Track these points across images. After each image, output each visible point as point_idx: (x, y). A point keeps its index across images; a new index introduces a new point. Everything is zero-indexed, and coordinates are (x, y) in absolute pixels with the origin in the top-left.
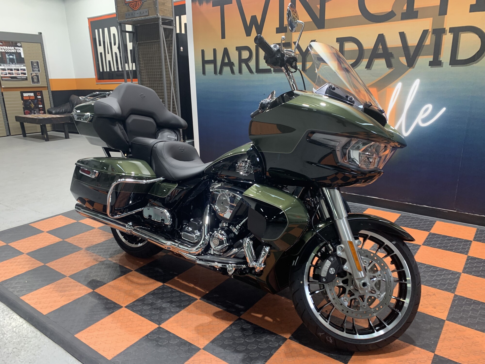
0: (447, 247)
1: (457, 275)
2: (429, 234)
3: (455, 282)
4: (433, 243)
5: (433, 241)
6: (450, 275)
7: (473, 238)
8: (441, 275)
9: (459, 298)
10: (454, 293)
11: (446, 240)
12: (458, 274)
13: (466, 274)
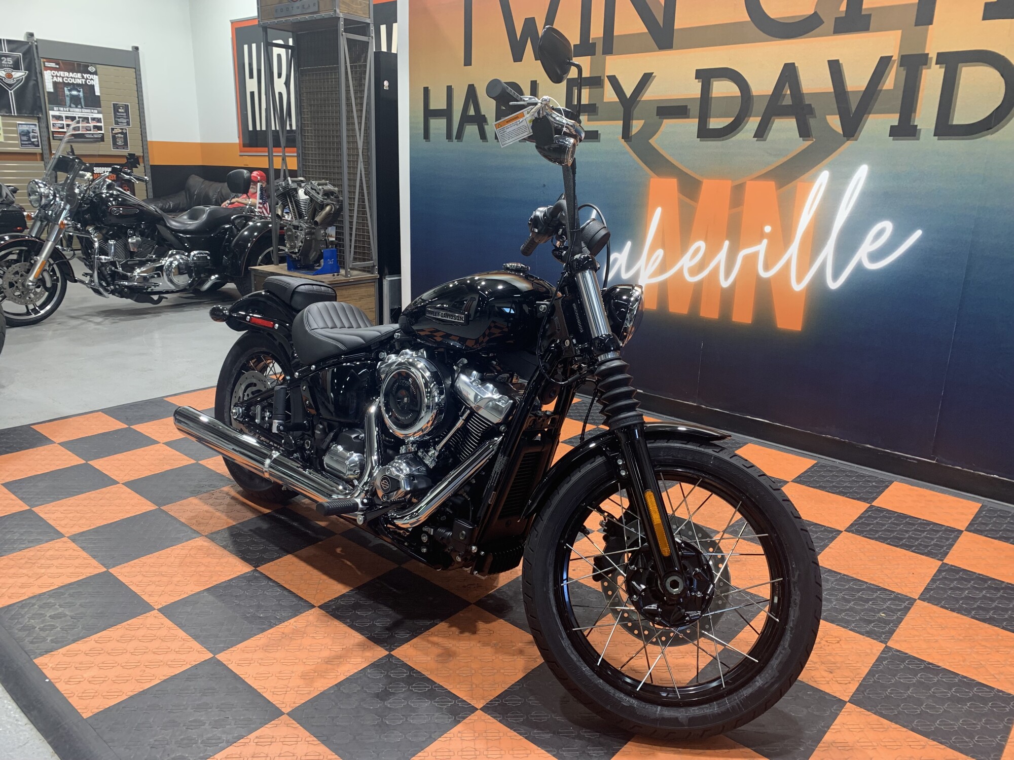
0: (901, 539)
1: (905, 602)
2: (869, 507)
3: (895, 617)
4: (871, 530)
5: (872, 524)
6: (889, 602)
7: (967, 525)
8: (867, 601)
9: (893, 655)
10: (886, 643)
11: (902, 524)
12: (907, 602)
13: (926, 604)
